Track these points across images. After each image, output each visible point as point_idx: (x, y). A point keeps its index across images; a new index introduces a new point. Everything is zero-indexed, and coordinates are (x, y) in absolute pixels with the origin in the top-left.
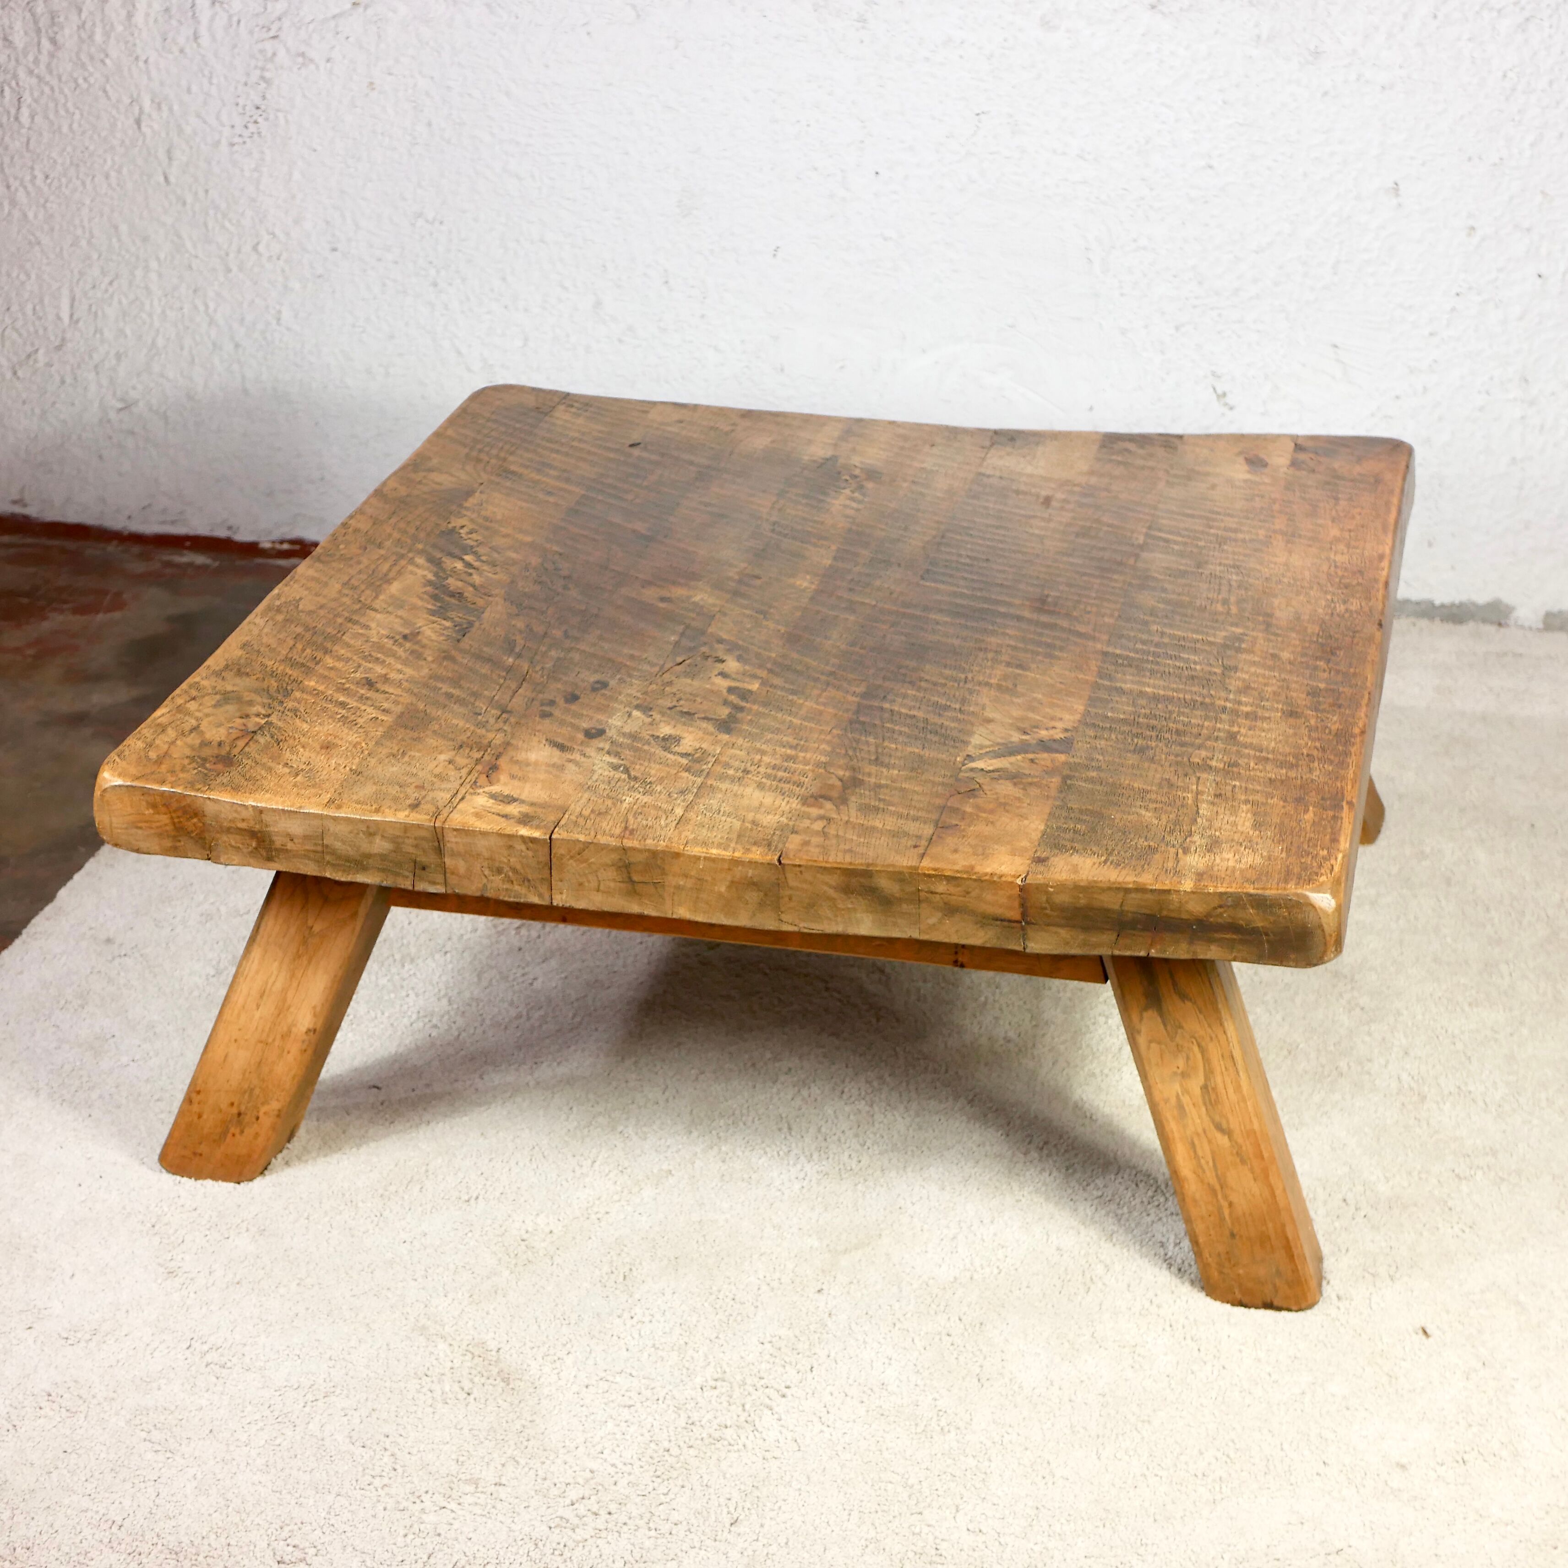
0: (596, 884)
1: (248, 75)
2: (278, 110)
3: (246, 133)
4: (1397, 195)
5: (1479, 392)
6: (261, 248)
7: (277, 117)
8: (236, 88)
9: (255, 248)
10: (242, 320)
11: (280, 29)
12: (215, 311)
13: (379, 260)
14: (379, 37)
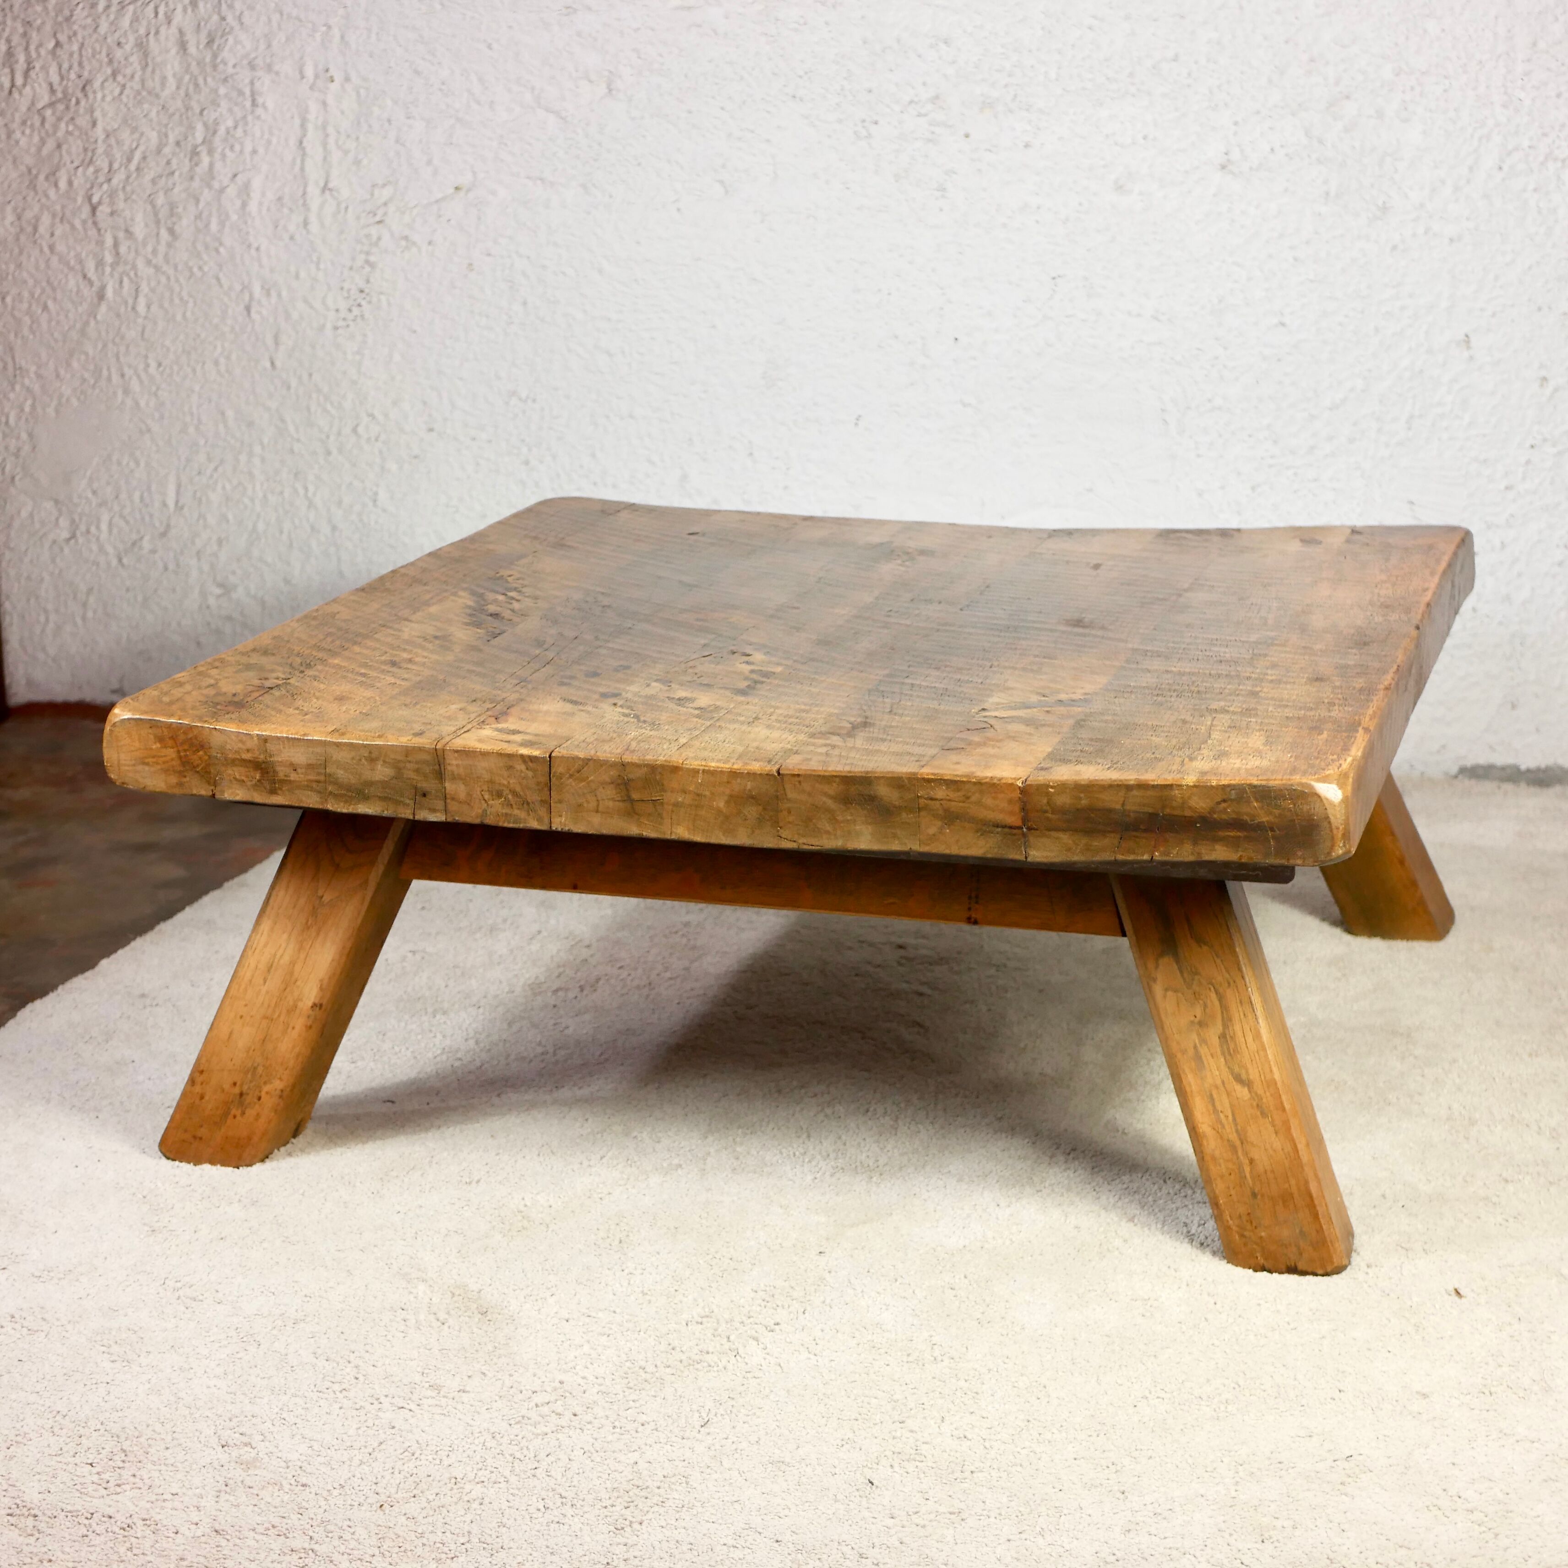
0: (595, 804)
1: (353, 259)
2: (382, 293)
3: (350, 316)
4: (1469, 348)
5: (1558, 546)
6: (360, 430)
7: (379, 300)
8: (342, 273)
9: (355, 430)
10: (340, 503)
11: (385, 214)
12: (314, 494)
13: (474, 439)
14: (479, 219)
